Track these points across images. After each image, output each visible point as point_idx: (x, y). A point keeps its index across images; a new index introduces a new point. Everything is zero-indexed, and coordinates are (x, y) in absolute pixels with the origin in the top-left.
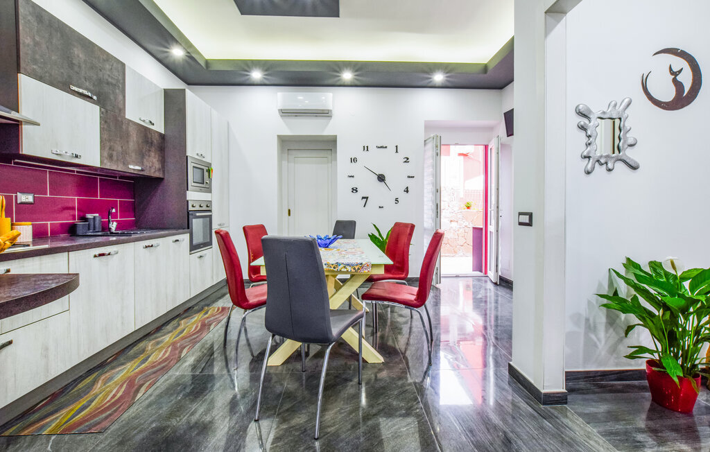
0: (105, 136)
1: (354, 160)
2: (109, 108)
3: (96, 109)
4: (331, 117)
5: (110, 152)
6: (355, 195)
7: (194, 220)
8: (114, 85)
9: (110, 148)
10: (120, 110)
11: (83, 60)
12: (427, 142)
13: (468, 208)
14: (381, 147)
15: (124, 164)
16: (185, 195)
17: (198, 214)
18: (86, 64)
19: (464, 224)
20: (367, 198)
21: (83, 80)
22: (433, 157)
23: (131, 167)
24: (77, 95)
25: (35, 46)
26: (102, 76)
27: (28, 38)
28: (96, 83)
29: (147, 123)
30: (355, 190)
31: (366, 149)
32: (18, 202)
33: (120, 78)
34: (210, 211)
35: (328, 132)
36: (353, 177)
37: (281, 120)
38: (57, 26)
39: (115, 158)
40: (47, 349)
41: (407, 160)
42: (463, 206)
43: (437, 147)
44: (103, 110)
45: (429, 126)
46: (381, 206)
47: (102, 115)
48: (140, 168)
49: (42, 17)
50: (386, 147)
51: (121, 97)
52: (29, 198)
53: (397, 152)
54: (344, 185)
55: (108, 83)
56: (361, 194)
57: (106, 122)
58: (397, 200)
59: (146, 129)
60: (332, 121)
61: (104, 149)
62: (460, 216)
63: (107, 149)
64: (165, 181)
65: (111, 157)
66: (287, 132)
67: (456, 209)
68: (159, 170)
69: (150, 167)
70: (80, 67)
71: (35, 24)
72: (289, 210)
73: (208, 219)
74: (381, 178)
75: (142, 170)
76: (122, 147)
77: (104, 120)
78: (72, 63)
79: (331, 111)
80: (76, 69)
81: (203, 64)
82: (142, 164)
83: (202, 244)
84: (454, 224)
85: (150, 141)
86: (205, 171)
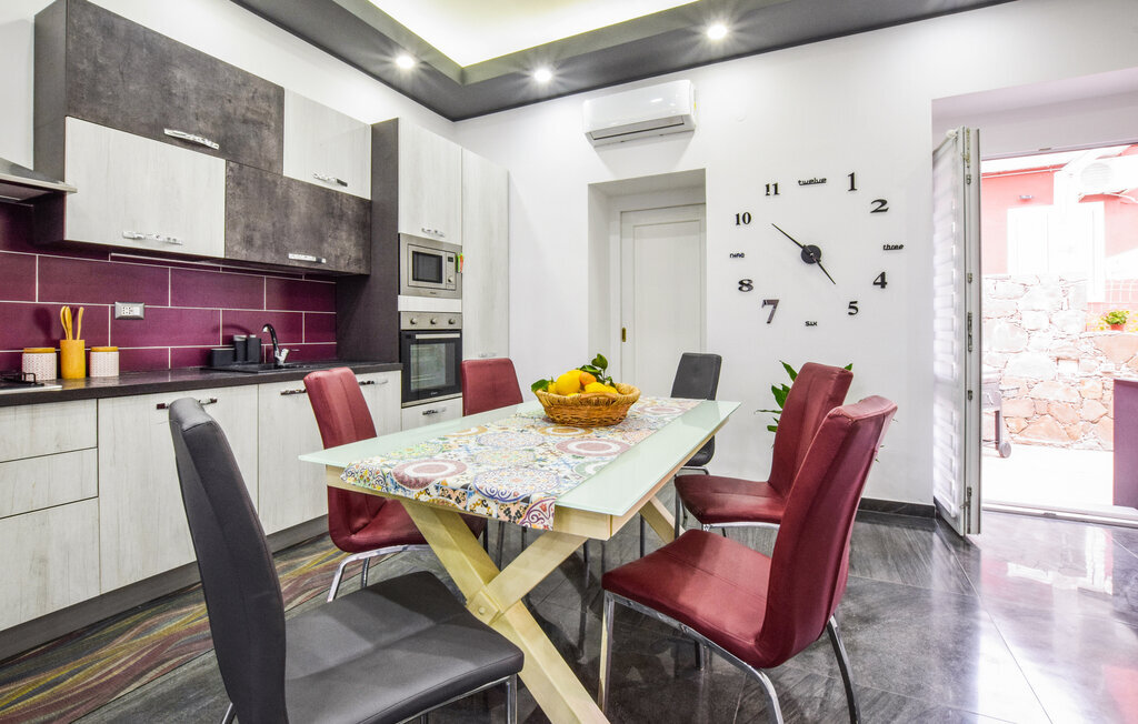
0: (239, 207)
1: (742, 219)
2: (245, 160)
3: (219, 166)
4: (693, 131)
5: (249, 233)
6: (746, 296)
7: (413, 348)
8: (259, 124)
9: (247, 226)
10: (271, 164)
11: (192, 87)
12: (940, 153)
13: (1116, 326)
14: (811, 182)
15: (277, 251)
16: (395, 303)
17: (418, 337)
18: (198, 93)
19: (1103, 368)
20: (774, 303)
21: (192, 118)
22: (955, 190)
23: (291, 256)
24: (177, 142)
25: (96, 71)
26: (231, 111)
27: (85, 61)
28: (220, 122)
29: (331, 183)
30: (745, 285)
31: (773, 189)
32: (117, 316)
33: (272, 111)
34: (459, 331)
35: (685, 164)
36: (742, 255)
37: (595, 154)
38: (142, 38)
39: (258, 242)
40: (44, 560)
41: (881, 206)
42: (1097, 319)
43: (966, 159)
44: (232, 164)
45: (943, 115)
46: (811, 320)
47: (230, 173)
48: (314, 260)
49: (113, 27)
50: (823, 181)
51: (272, 142)
52: (136, 310)
53: (853, 188)
54: (721, 275)
55: (245, 121)
56: (761, 291)
57: (239, 184)
58: (853, 306)
59: (328, 194)
60: (696, 139)
61: (234, 228)
62: (1089, 348)
63: (240, 228)
64: (371, 279)
65: (249, 242)
66: (606, 176)
67: (1074, 329)
68: (358, 261)
69: (337, 257)
70: (185, 98)
71: (100, 39)
72: (624, 331)
73: (453, 345)
74: (811, 255)
75: (319, 262)
76: (274, 224)
77: (235, 182)
78: (171, 94)
79: (687, 117)
80: (178, 102)
81: (452, 75)
82: (318, 252)
83: (434, 390)
84: (1067, 368)
85: (337, 212)
86: (445, 260)
